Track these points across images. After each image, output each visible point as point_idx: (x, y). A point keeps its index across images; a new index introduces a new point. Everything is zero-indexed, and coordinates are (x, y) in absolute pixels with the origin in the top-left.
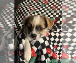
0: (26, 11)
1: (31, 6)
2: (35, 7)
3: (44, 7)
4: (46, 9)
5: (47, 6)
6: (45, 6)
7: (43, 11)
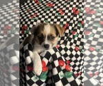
0: (25, 18)
1: (31, 12)
2: (37, 12)
3: (48, 12)
4: (50, 15)
5: (52, 10)
6: (49, 10)
7: (47, 17)
